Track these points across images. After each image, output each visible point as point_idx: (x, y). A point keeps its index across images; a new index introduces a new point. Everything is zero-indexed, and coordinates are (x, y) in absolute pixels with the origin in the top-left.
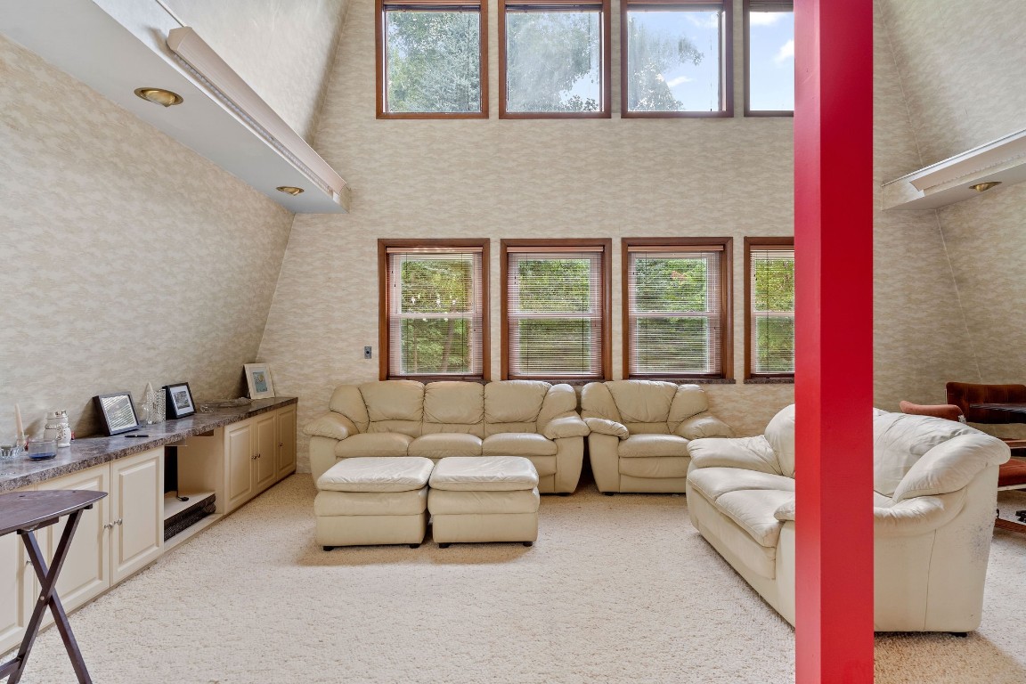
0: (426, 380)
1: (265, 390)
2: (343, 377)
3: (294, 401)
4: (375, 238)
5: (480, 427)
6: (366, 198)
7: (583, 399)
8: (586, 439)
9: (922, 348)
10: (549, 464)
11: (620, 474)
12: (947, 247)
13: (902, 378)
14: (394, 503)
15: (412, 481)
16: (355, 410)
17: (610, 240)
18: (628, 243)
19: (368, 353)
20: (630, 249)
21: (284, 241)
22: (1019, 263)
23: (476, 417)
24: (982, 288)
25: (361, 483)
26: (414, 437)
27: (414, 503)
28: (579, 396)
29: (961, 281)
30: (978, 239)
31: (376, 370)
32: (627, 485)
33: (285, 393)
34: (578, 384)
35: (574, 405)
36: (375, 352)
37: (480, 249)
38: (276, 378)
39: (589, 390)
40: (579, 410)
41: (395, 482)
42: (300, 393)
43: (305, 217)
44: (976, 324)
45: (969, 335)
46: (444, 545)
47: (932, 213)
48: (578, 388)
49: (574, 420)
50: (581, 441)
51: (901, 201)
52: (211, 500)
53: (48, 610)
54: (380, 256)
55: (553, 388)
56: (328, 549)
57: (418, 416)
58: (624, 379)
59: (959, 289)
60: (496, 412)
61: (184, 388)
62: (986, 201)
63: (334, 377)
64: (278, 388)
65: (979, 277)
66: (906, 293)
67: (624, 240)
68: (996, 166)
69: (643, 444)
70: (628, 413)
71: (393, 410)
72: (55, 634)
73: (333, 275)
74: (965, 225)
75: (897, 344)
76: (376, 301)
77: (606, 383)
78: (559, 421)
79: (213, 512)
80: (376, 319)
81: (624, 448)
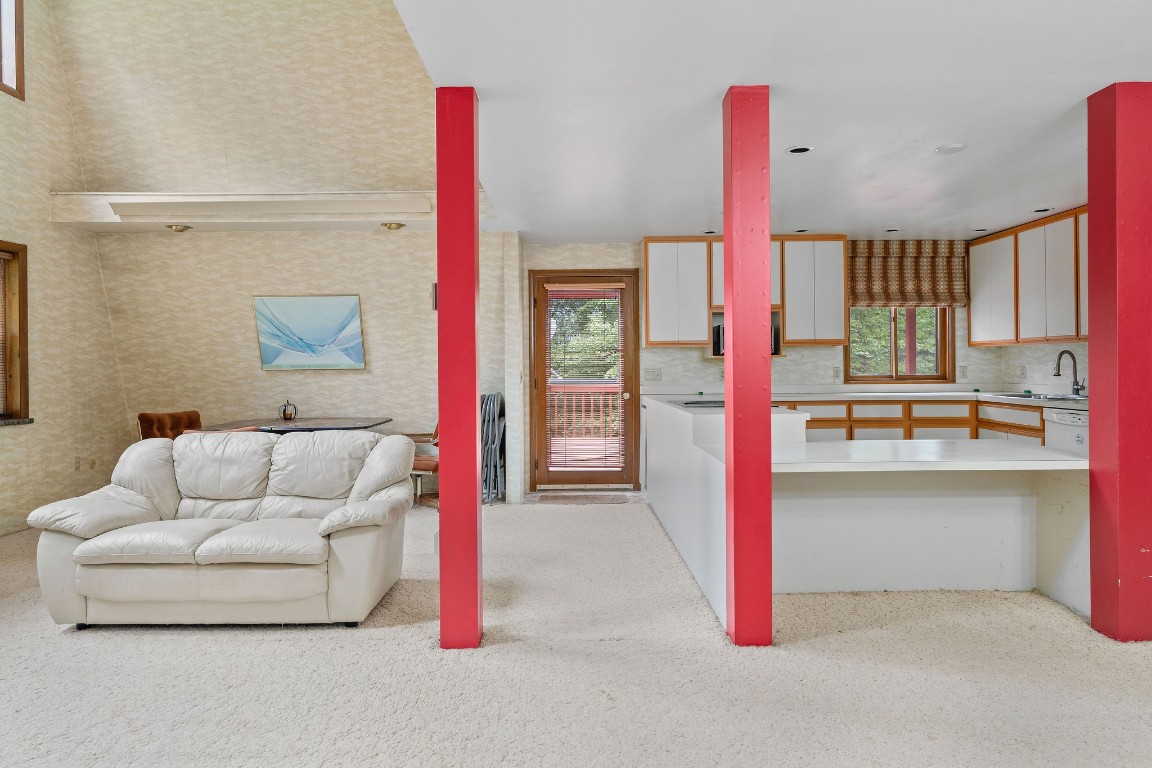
9: (85, 380)
12: (104, 274)
13: (70, 414)
22: (188, 301)
24: (143, 321)
29: (116, 311)
30: (146, 273)
44: (131, 355)
45: (119, 367)
47: (92, 237)
59: (114, 320)
62: (159, 240)
65: (142, 310)
66: (72, 319)
68: (211, 216)
74: (132, 257)
75: (65, 377)
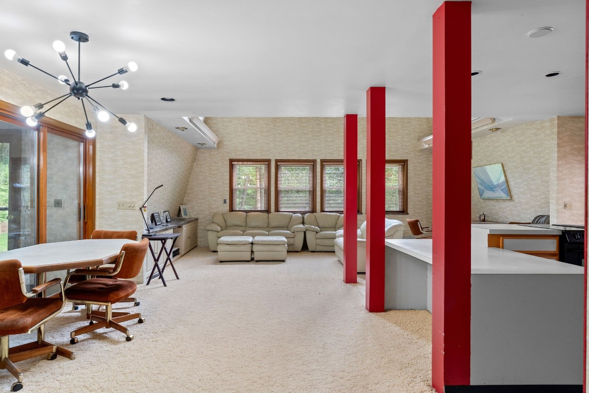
0: (247, 212)
1: (187, 215)
2: (215, 211)
3: (197, 219)
4: (228, 158)
5: (267, 229)
6: (225, 143)
7: (305, 219)
8: (305, 233)
10: (292, 241)
11: (316, 245)
14: (242, 248)
15: (248, 241)
16: (222, 222)
17: (316, 160)
18: (322, 161)
19: (225, 202)
20: (324, 163)
21: (194, 159)
23: (266, 226)
25: (232, 241)
26: (243, 232)
27: (248, 248)
28: (303, 218)
31: (228, 208)
32: (319, 248)
33: (193, 216)
34: (303, 214)
35: (301, 221)
36: (228, 201)
37: (267, 163)
38: (190, 210)
39: (307, 216)
40: (303, 223)
41: (242, 241)
42: (200, 216)
43: (202, 150)
46: (257, 261)
48: (303, 215)
49: (301, 226)
50: (303, 233)
51: (422, 148)
52: (178, 250)
53: (156, 268)
54: (230, 165)
55: (294, 215)
56: (221, 262)
57: (244, 225)
58: (321, 212)
60: (273, 224)
61: (167, 213)
63: (212, 211)
64: (191, 214)
67: (321, 160)
69: (324, 234)
70: (321, 224)
71: (235, 223)
72: (171, 266)
73: (212, 172)
76: (228, 182)
77: (314, 214)
78: (296, 226)
79: (178, 254)
80: (228, 189)
81: (318, 235)
